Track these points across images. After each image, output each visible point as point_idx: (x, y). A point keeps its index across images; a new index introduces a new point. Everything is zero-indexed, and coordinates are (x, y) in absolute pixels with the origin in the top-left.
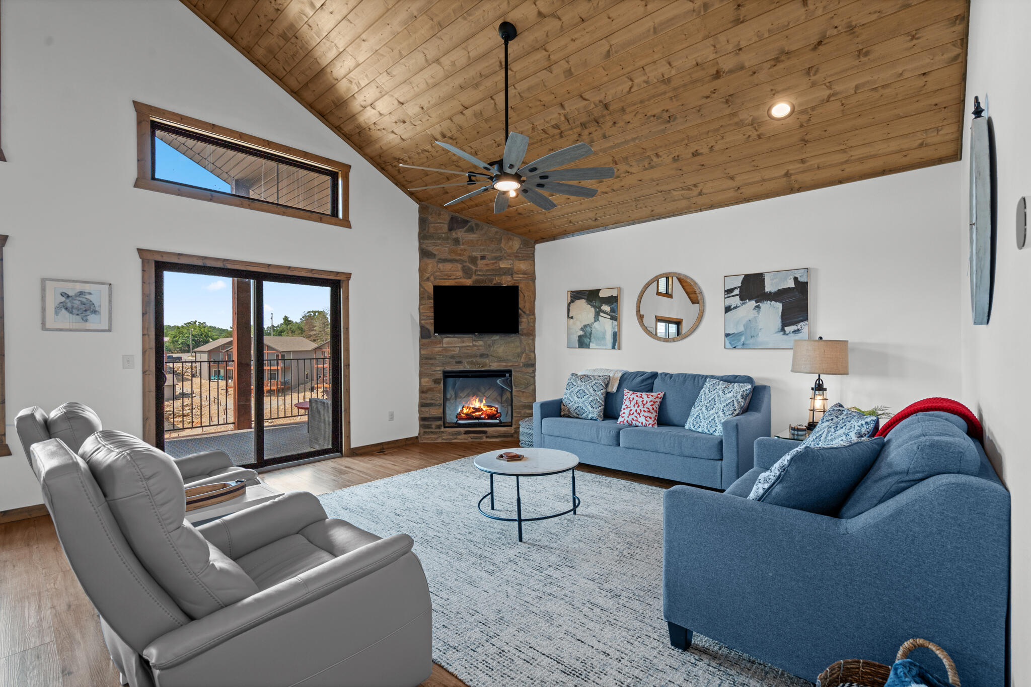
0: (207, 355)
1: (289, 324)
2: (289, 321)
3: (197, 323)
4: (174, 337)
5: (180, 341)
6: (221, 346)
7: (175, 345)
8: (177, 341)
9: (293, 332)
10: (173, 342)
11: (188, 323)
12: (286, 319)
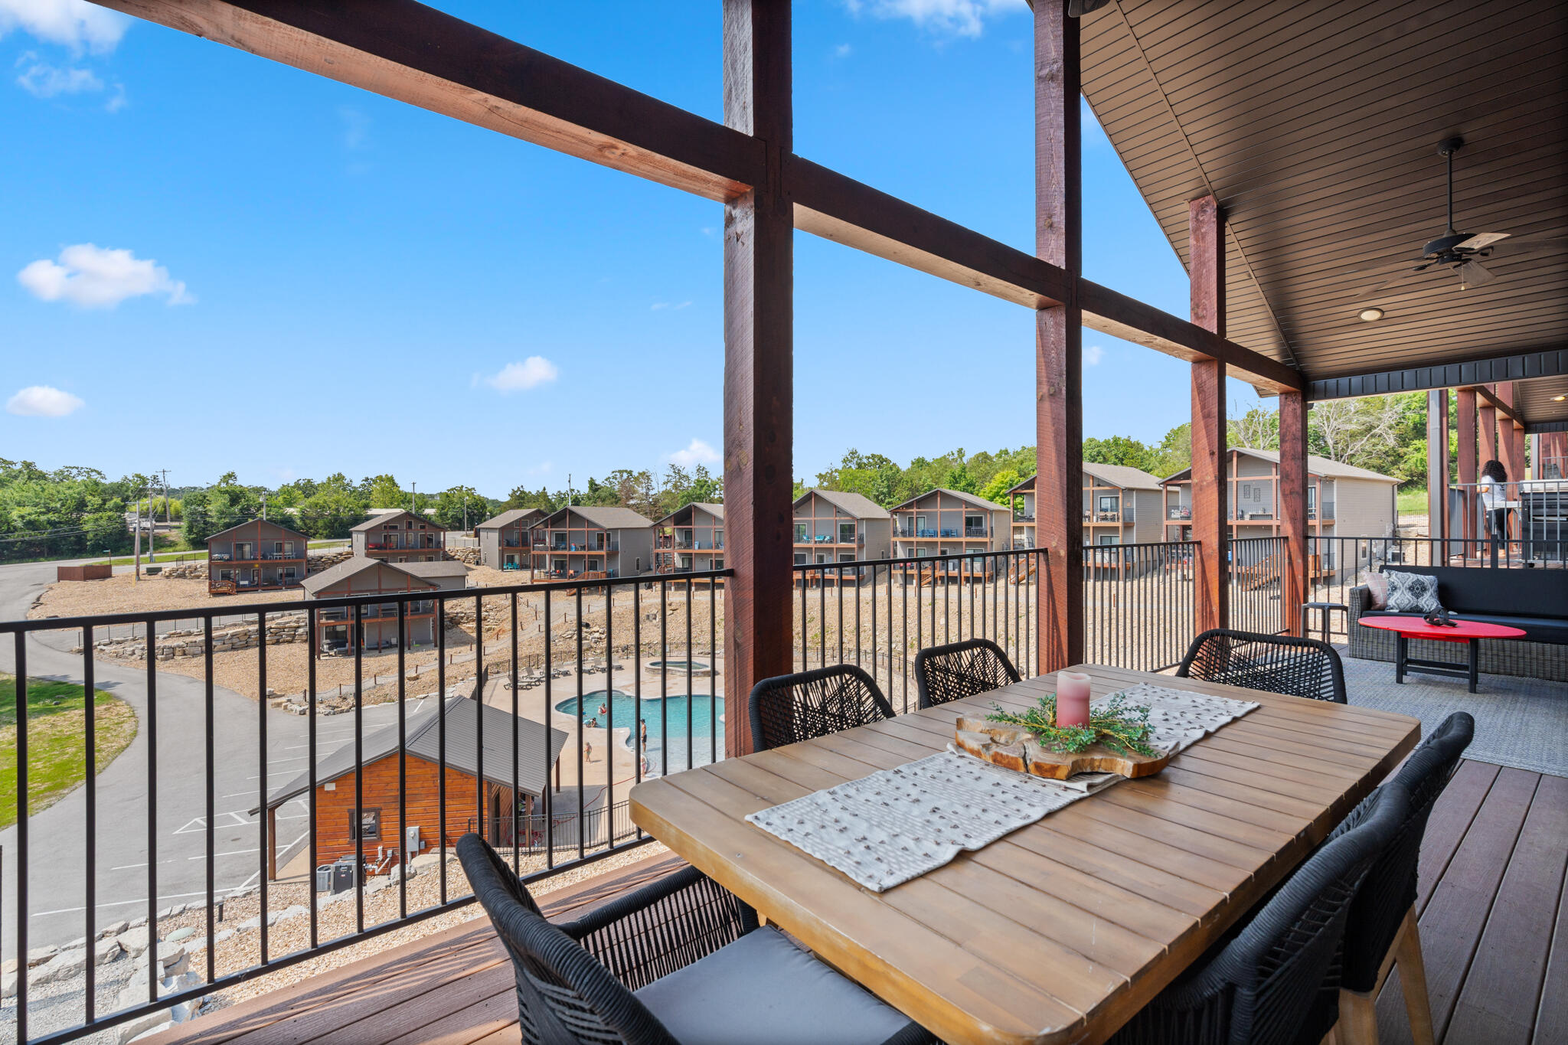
0: (497, 534)
1: (597, 490)
2: (596, 485)
3: (464, 489)
4: (443, 509)
5: (450, 514)
6: (516, 521)
7: (443, 520)
8: (446, 514)
9: (603, 500)
10: (441, 515)
11: (452, 489)
12: (592, 483)
